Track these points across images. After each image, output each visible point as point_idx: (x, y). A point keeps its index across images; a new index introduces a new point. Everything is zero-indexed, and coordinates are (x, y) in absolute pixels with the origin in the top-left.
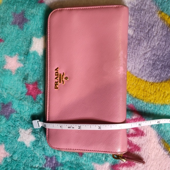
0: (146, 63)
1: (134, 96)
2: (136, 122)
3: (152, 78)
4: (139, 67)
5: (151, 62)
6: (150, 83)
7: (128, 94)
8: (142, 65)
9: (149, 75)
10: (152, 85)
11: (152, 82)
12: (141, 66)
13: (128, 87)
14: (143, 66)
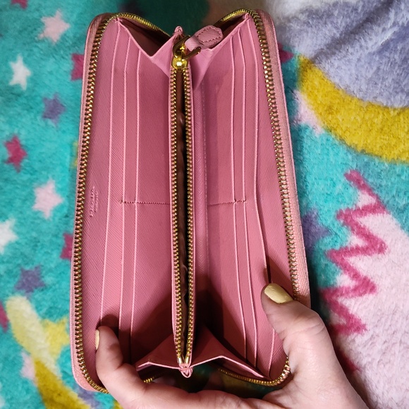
0: (384, 61)
1: (359, 149)
2: (366, 215)
3: (398, 97)
4: (367, 74)
5: (396, 57)
6: (395, 109)
7: (345, 146)
8: (375, 68)
9: (391, 91)
10: (399, 114)
11: (401, 106)
12: (372, 72)
13: (344, 129)
14: (378, 69)
